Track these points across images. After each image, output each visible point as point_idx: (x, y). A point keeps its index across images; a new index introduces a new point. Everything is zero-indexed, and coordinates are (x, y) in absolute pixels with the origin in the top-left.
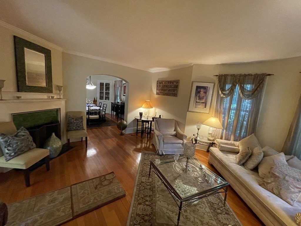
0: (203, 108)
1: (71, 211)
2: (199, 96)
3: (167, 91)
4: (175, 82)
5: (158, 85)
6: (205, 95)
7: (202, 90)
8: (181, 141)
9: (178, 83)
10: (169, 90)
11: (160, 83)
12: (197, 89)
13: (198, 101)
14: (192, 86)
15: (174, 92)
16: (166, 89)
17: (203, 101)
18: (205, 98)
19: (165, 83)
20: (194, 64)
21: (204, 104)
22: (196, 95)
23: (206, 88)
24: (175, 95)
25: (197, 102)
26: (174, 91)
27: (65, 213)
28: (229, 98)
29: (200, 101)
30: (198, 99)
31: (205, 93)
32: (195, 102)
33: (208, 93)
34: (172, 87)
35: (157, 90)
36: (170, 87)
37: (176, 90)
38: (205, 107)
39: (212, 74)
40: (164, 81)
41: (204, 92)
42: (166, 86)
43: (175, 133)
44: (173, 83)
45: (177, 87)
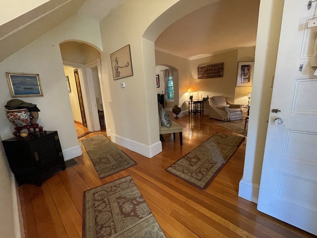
0: (247, 83)
2: (244, 73)
3: (211, 74)
4: (220, 65)
5: (199, 70)
6: (248, 72)
7: (246, 68)
8: (239, 109)
9: (223, 65)
10: (214, 73)
11: (202, 68)
14: (238, 66)
16: (210, 73)
17: (247, 77)
18: (248, 74)
19: (208, 68)
20: (239, 48)
21: (248, 79)
22: (242, 73)
23: (249, 66)
24: (220, 76)
26: (219, 73)
29: (245, 77)
30: (244, 76)
31: (249, 70)
32: (241, 78)
33: (250, 70)
34: (217, 70)
35: (198, 75)
36: (214, 70)
37: (221, 72)
38: (249, 81)
40: (207, 66)
41: (247, 70)
42: (210, 70)
43: (228, 105)
44: (217, 66)
45: (223, 68)
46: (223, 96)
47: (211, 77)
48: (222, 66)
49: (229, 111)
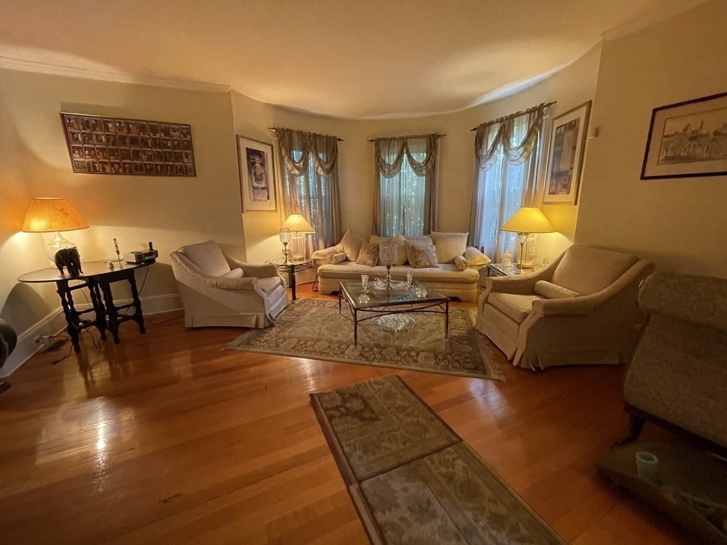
0: (265, 200)
1: (450, 449)
2: (255, 172)
3: (144, 157)
4: (177, 130)
6: (263, 170)
7: (257, 159)
9: (189, 133)
10: (158, 156)
12: (248, 158)
13: (255, 184)
14: (238, 148)
15: (178, 161)
16: (136, 152)
17: (263, 185)
18: (264, 176)
19: (120, 129)
21: (265, 192)
22: (250, 171)
24: (185, 171)
25: (254, 187)
27: (457, 459)
28: (302, 178)
29: (259, 183)
30: (255, 181)
31: (263, 165)
32: (251, 188)
33: (266, 167)
34: (166, 146)
35: (71, 152)
36: (156, 145)
37: (187, 158)
38: (269, 198)
39: (264, 125)
40: (114, 120)
41: (261, 164)
42: (134, 141)
43: (239, 272)
44: (166, 132)
45: (189, 146)
46: (212, 242)
47: (147, 170)
48: (185, 136)
49: (263, 290)
